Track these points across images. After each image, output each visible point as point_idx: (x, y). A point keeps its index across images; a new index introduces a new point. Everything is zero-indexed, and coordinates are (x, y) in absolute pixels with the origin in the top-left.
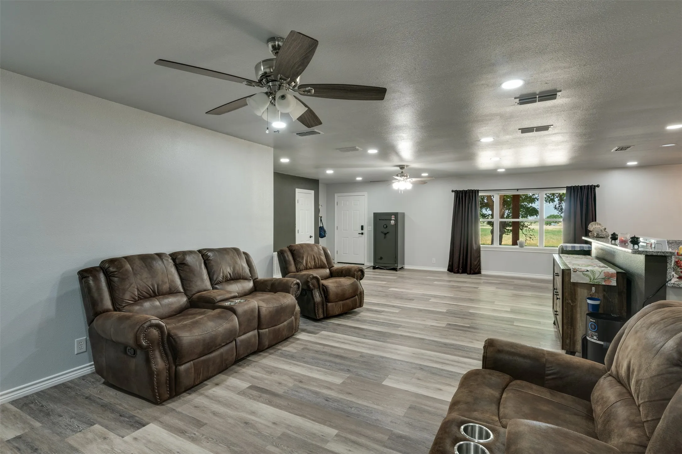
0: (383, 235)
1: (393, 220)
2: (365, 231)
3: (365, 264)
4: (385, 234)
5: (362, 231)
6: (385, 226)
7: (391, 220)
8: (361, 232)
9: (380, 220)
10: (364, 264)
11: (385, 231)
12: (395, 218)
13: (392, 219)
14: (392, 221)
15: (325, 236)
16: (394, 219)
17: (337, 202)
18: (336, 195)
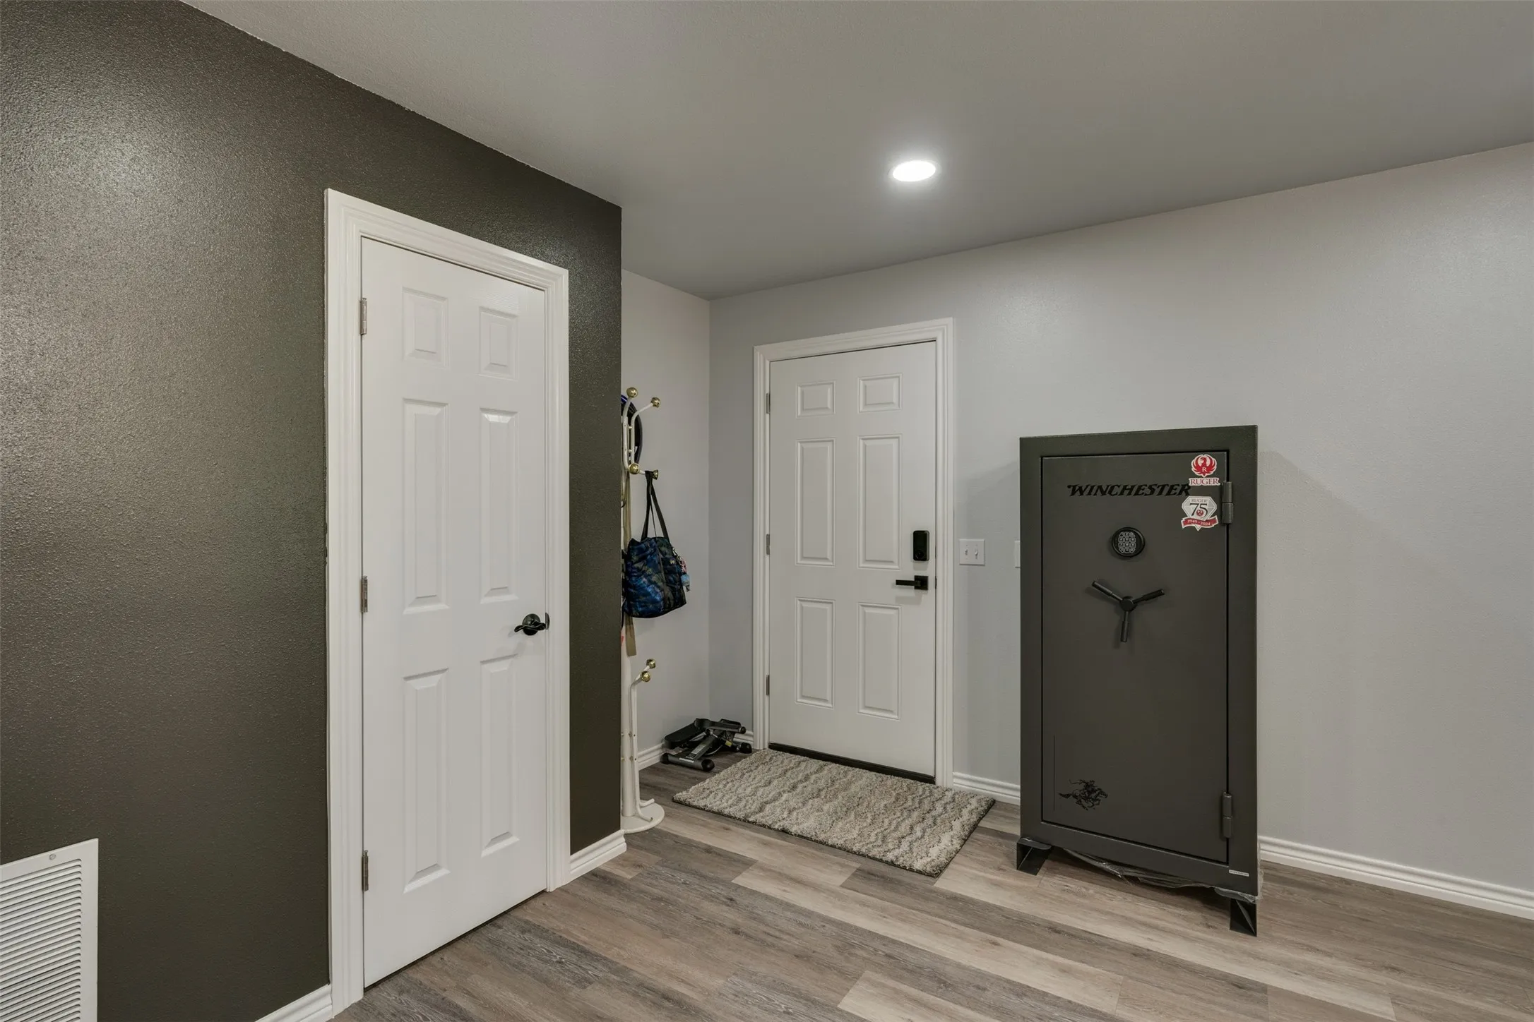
0: (1107, 616)
1: (1202, 491)
2: (940, 566)
3: (939, 781)
4: (1127, 606)
5: (920, 564)
6: (1127, 543)
7: (1186, 490)
8: (911, 570)
9: (1076, 490)
10: (930, 780)
11: (1127, 581)
12: (1226, 472)
13: (1193, 482)
14: (1190, 499)
15: (679, 601)
16: (1215, 482)
17: (769, 397)
18: (761, 357)
